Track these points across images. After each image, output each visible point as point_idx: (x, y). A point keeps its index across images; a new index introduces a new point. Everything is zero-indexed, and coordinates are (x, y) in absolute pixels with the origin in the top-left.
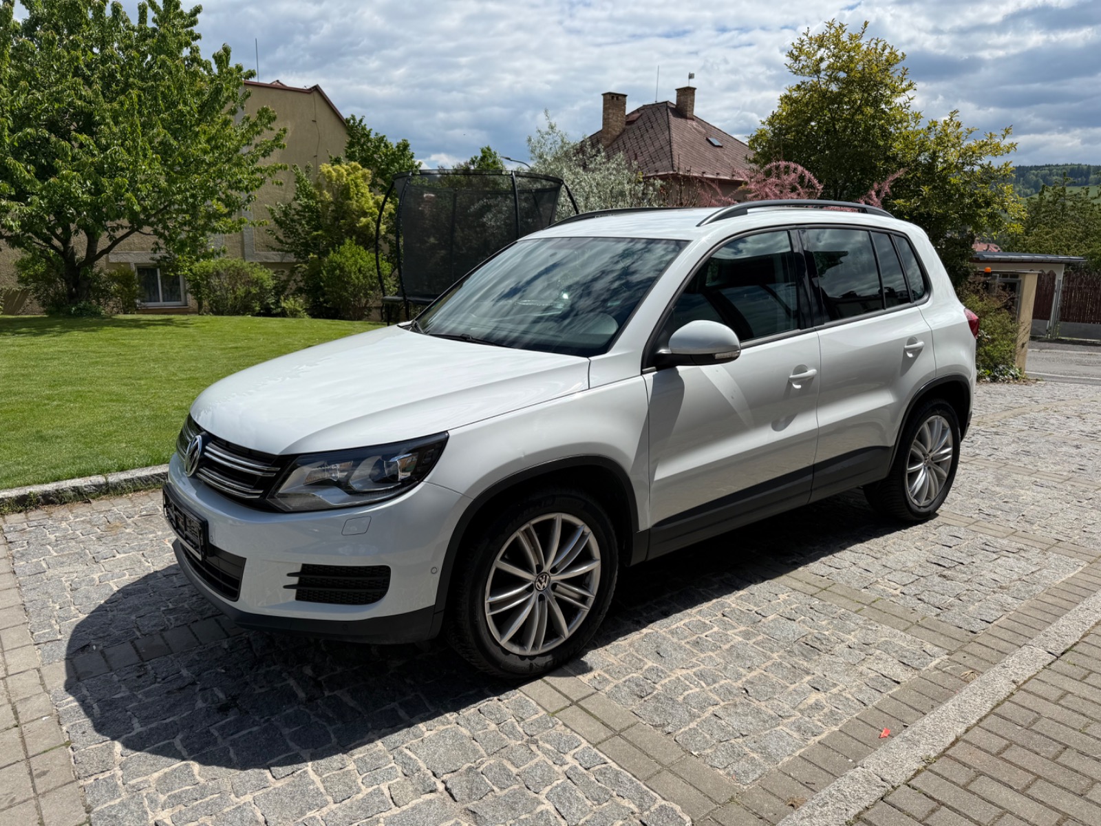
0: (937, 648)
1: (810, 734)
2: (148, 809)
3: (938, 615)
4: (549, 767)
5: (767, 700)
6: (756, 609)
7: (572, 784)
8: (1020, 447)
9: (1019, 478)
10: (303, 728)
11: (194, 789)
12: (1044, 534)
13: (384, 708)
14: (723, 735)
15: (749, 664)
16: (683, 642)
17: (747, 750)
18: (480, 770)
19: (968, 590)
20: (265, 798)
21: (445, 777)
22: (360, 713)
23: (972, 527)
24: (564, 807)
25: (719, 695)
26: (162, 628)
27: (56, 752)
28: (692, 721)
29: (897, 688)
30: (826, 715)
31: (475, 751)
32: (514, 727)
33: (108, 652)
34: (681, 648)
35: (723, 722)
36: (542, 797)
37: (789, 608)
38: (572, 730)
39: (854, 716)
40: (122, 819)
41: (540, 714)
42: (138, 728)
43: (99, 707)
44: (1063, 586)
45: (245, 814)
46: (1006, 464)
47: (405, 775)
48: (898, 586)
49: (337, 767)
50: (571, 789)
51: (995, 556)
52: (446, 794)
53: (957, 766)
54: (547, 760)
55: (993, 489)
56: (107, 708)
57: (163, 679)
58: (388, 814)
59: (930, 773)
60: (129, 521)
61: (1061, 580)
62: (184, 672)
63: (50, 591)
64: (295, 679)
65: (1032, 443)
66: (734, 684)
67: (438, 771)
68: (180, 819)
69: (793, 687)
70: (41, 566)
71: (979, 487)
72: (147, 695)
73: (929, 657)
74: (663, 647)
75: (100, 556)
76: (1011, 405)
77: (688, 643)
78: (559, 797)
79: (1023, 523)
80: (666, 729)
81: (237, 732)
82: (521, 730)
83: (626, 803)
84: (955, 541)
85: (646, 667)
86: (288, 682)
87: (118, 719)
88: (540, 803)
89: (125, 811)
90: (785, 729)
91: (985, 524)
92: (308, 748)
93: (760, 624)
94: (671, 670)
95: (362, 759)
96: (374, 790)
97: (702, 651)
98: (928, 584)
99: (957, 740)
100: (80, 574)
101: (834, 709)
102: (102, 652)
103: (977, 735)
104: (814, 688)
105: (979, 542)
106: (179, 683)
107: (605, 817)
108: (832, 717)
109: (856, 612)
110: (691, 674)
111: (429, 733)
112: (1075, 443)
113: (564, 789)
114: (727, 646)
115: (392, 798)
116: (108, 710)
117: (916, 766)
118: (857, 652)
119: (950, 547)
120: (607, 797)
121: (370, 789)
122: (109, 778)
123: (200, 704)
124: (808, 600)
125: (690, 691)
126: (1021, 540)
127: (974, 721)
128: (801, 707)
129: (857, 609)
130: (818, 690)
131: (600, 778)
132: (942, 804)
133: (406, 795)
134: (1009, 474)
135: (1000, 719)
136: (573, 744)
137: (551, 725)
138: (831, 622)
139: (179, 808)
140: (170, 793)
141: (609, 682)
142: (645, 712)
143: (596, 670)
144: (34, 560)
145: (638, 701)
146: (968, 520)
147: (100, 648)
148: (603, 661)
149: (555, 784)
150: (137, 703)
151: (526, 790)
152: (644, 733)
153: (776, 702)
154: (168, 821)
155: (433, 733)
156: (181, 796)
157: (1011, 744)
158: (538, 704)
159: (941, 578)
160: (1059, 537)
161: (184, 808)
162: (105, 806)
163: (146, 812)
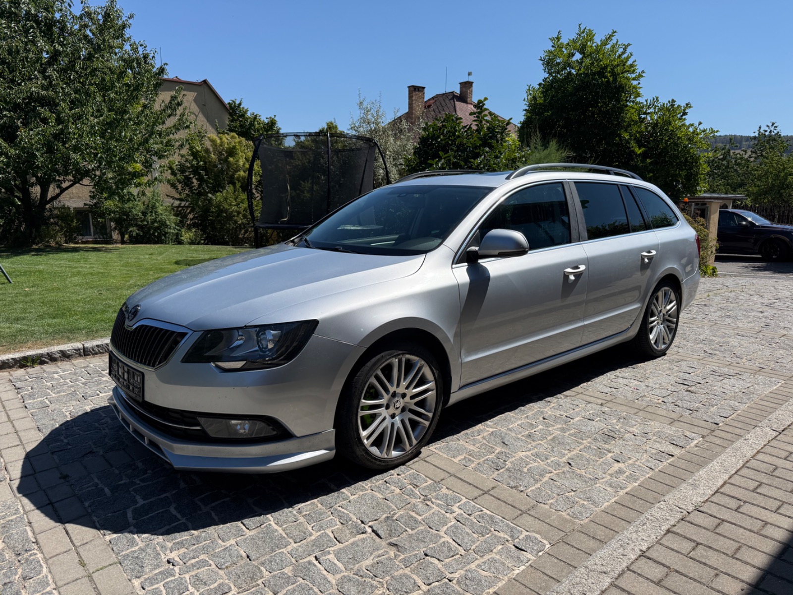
0: (694, 434)
1: (619, 488)
2: (160, 552)
3: (690, 414)
4: (444, 515)
5: (585, 469)
6: (565, 414)
7: (461, 525)
8: (724, 313)
9: (727, 331)
11: (192, 538)
12: (751, 364)
14: (560, 491)
15: (568, 447)
16: (519, 436)
17: (578, 499)
19: (707, 399)
20: (245, 542)
21: (370, 524)
23: (701, 361)
24: (459, 539)
25: (552, 467)
28: (535, 483)
29: (672, 459)
30: (627, 476)
31: (389, 507)
32: (412, 491)
34: (519, 439)
35: (558, 483)
36: (442, 533)
37: (588, 413)
38: (454, 491)
39: (648, 476)
40: (143, 559)
41: (429, 483)
42: (141, 502)
43: (110, 490)
44: (771, 395)
45: (232, 552)
46: (716, 324)
47: (342, 524)
48: (659, 398)
49: (292, 521)
50: (461, 527)
51: (721, 378)
52: (373, 534)
53: (729, 498)
54: (440, 510)
55: (711, 338)
56: (115, 490)
58: (335, 548)
59: (712, 503)
61: (768, 391)
63: (55, 417)
65: (731, 310)
66: (561, 460)
67: (365, 520)
68: (185, 557)
69: (601, 460)
70: (45, 402)
71: (702, 337)
72: (143, 481)
73: (689, 440)
74: (506, 439)
75: (88, 395)
77: (523, 436)
78: (453, 533)
79: (736, 358)
80: (519, 488)
81: (215, 502)
82: (418, 493)
83: (502, 535)
84: (691, 370)
85: (497, 452)
87: (125, 497)
88: (441, 537)
89: (144, 554)
90: (601, 486)
91: (710, 360)
93: (570, 423)
94: (515, 453)
95: (309, 515)
97: (534, 441)
98: (679, 396)
101: (632, 473)
102: (103, 456)
103: (737, 480)
104: (616, 461)
105: (708, 371)
107: (488, 543)
109: (634, 414)
110: (530, 455)
111: (353, 497)
112: (760, 310)
113: (456, 528)
114: (551, 437)
115: (336, 538)
116: (117, 492)
117: (701, 500)
118: (641, 438)
120: (488, 531)
121: (319, 533)
124: (598, 408)
125: (530, 465)
126: (736, 368)
127: (733, 472)
128: (609, 472)
130: (618, 461)
131: (480, 520)
132: (723, 520)
133: (345, 536)
134: (719, 329)
135: (750, 470)
136: (457, 500)
137: (438, 489)
138: (618, 421)
139: (183, 550)
140: (174, 541)
141: (474, 461)
142: (502, 479)
143: (462, 454)
144: (38, 399)
145: (496, 473)
146: (698, 357)
147: (101, 453)
148: (466, 449)
149: (449, 525)
150: (137, 486)
151: (429, 529)
152: (504, 491)
153: (591, 470)
154: (177, 559)
155: (356, 496)
156: (182, 543)
157: (761, 484)
158: (426, 476)
159: (688, 392)
160: (761, 366)
161: (186, 550)
162: (128, 551)
163: (159, 554)
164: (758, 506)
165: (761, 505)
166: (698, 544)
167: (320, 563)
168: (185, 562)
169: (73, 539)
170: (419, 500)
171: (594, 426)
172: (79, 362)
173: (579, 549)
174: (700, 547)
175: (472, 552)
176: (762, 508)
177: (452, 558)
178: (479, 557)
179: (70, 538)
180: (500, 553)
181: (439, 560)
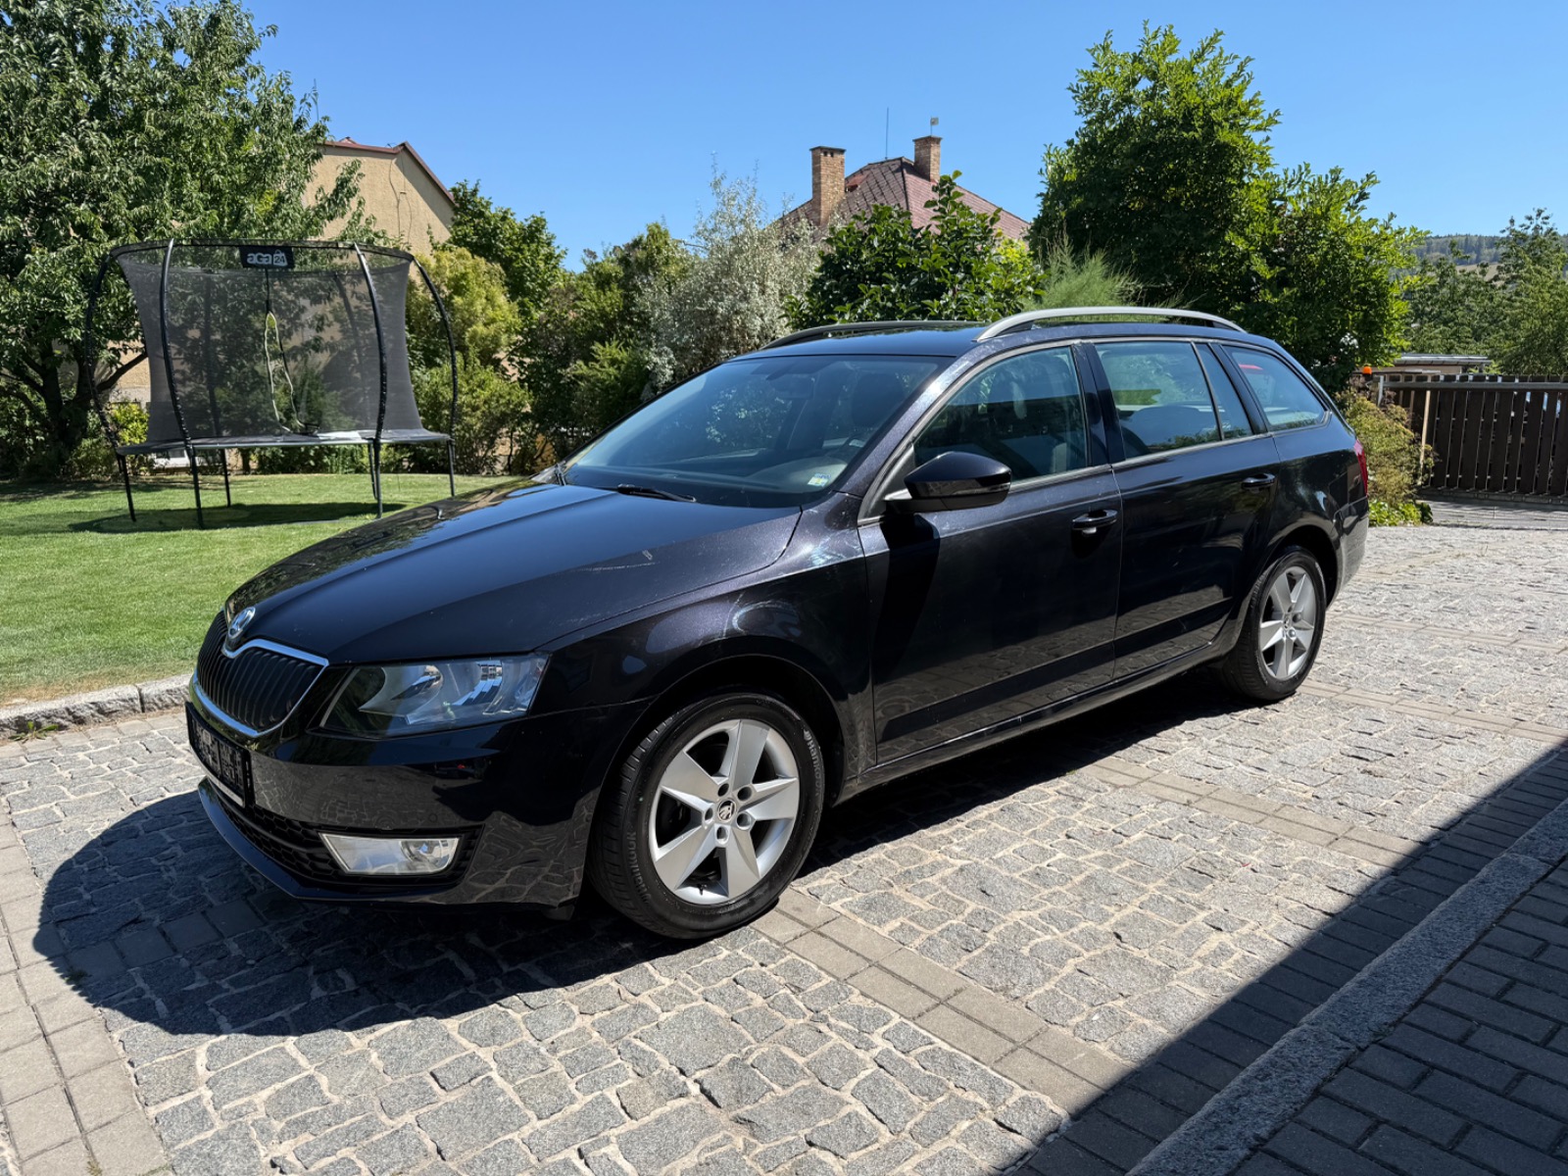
0: (1377, 867)
1: (1219, 989)
2: (258, 1143)
3: (1369, 823)
4: (851, 1053)
5: (1150, 946)
6: (1113, 827)
7: (887, 1075)
8: (1443, 602)
9: (1448, 641)
11: (325, 1111)
15: (1116, 899)
16: (1016, 876)
17: (1133, 1016)
18: (749, 1062)
20: (434, 1118)
21: (698, 1075)
24: (881, 1106)
25: (1080, 943)
26: (246, 891)
27: (104, 1071)
28: (1046, 980)
29: (1331, 923)
31: (739, 1038)
32: (790, 1001)
33: (169, 928)
34: (1015, 882)
35: (1091, 978)
36: (846, 1095)
38: (875, 1001)
39: (1278, 962)
40: (220, 1158)
41: (824, 982)
42: (227, 1030)
43: (166, 1004)
46: (1425, 625)
48: (1308, 788)
49: (536, 1070)
51: (1435, 743)
52: (703, 1097)
53: (1445, 1015)
54: (844, 1042)
55: (1415, 658)
56: (178, 1004)
57: (258, 961)
58: (622, 1130)
59: (1410, 1027)
62: (288, 950)
64: (456, 951)
65: (1457, 597)
66: (1100, 928)
68: (309, 1155)
69: (1184, 926)
70: (54, 814)
71: (1397, 656)
72: (235, 983)
73: (1368, 880)
74: (988, 883)
75: (141, 797)
77: (1024, 875)
78: (869, 1092)
80: (1012, 993)
82: (801, 1005)
83: (969, 1096)
84: (1376, 727)
85: (969, 910)
86: (445, 956)
87: (195, 1020)
88: (844, 1103)
89: (223, 1147)
90: (1182, 984)
91: (1414, 703)
92: (488, 1045)
93: (1122, 846)
94: (1006, 913)
95: (572, 1056)
96: (597, 1098)
97: (1046, 886)
98: (1348, 782)
101: (1247, 954)
102: (160, 928)
103: (1463, 973)
104: (1214, 927)
106: (283, 965)
107: (942, 1116)
108: (1247, 964)
109: (1256, 825)
110: (1036, 916)
111: (666, 1015)
112: (1517, 595)
113: (877, 1082)
114: (1081, 878)
115: (624, 1108)
116: (180, 1008)
117: (1387, 1019)
119: (1370, 734)
120: (942, 1089)
121: (589, 1098)
122: (193, 1101)
123: (317, 992)
125: (1037, 940)
126: (1465, 721)
127: (1456, 956)
128: (1200, 953)
129: (1256, 820)
131: (926, 1064)
132: (1434, 1067)
133: (644, 1103)
134: (1432, 637)
135: (1492, 951)
136: (879, 1019)
137: (843, 995)
138: (1222, 840)
139: (306, 1138)
140: (288, 1118)
141: (920, 933)
142: (976, 971)
143: (895, 918)
144: (41, 807)
145: (966, 957)
146: (1388, 699)
147: (157, 922)
148: (906, 904)
149: (863, 1075)
150: (223, 996)
151: (820, 1085)
152: (979, 998)
153: (1163, 948)
154: (291, 1158)
155: (673, 1013)
156: (304, 1121)
157: (1513, 982)
158: (820, 968)
159: (1367, 775)
160: (1517, 715)
161: (312, 1138)
162: (193, 1141)
163: (255, 1148)
164: (1508, 1033)
165: (1515, 1030)
166: (1379, 1122)
167: (587, 1164)
168: (307, 1165)
169: (82, 1113)
170: (801, 1021)
171: (1171, 852)
172: (132, 725)
173: (1131, 1128)
174: (1382, 1128)
175: (908, 1136)
176: (1516, 1036)
177: (864, 1151)
178: (920, 1147)
179: (75, 1113)
180: (965, 1138)
181: (836, 1155)
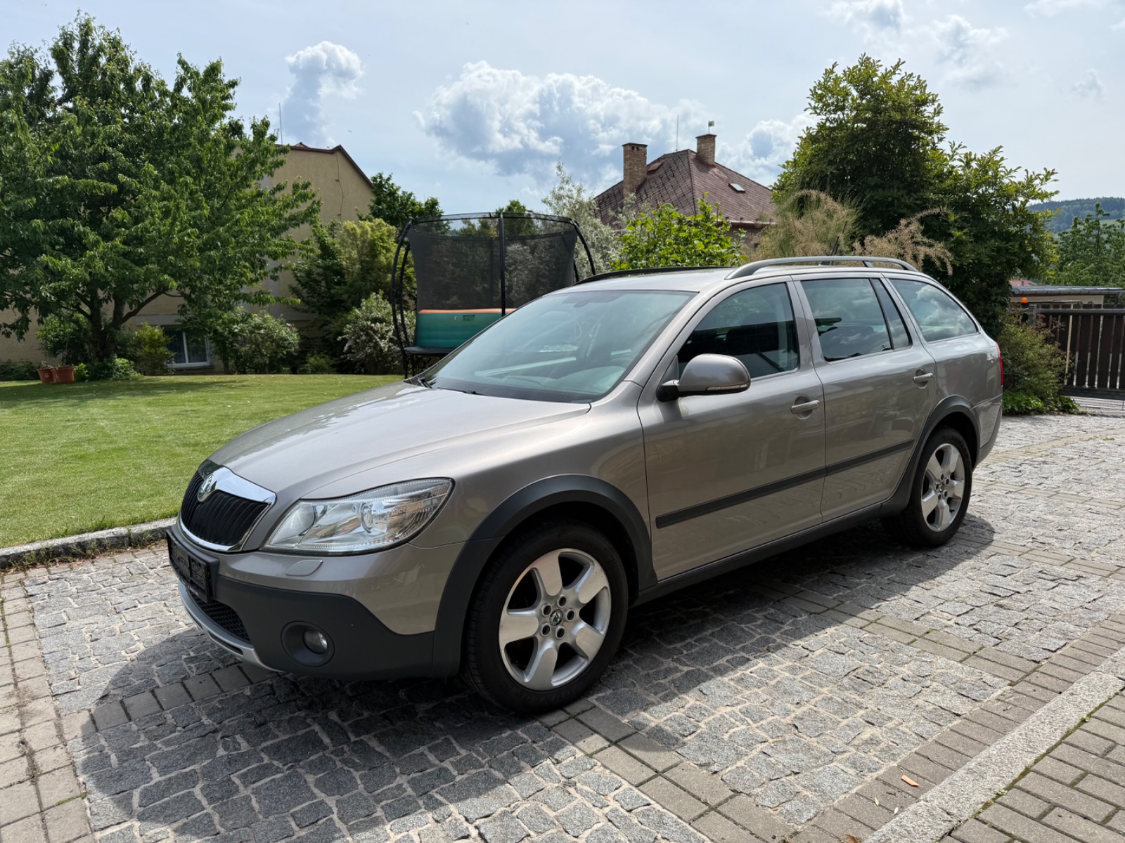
0: (997, 679)
1: (866, 770)
3: (996, 645)
4: (589, 810)
5: (818, 736)
6: (802, 644)
7: (614, 827)
9: (1072, 505)
10: (328, 774)
12: (1104, 560)
13: (413, 752)
14: (773, 773)
15: (797, 700)
16: (726, 679)
17: (799, 788)
18: (515, 814)
19: (1026, 619)
21: (477, 822)
22: (388, 758)
23: (1026, 556)
25: (766, 732)
26: (183, 676)
27: (70, 805)
28: (738, 759)
29: (958, 721)
30: (882, 750)
31: (510, 795)
32: (549, 770)
33: (128, 702)
35: (772, 759)
37: (837, 641)
39: (914, 751)
42: (156, 777)
43: (118, 757)
47: (437, 821)
48: (950, 617)
49: (364, 814)
50: (612, 832)
51: (1053, 584)
52: (479, 839)
53: (1029, 797)
54: (585, 802)
55: (1046, 517)
56: (125, 758)
57: (184, 728)
59: (1000, 806)
60: (152, 572)
62: (205, 721)
63: (70, 642)
64: (320, 724)
65: (1084, 471)
66: (782, 720)
67: (471, 816)
69: (845, 722)
70: (62, 618)
71: (1032, 515)
73: (989, 688)
75: (122, 607)
76: (1058, 435)
77: (732, 679)
78: (600, 841)
79: (1081, 551)
80: (712, 768)
81: (261, 780)
82: (558, 773)
84: (1009, 570)
85: (688, 705)
86: (312, 728)
87: (136, 769)
90: (839, 765)
91: (1041, 553)
92: (333, 795)
93: (807, 659)
94: (715, 708)
95: (389, 805)
96: (404, 837)
97: (747, 687)
98: (983, 613)
99: (1027, 770)
100: (101, 625)
101: (890, 743)
102: (122, 702)
103: (1048, 765)
104: (868, 722)
105: (1035, 570)
106: (200, 731)
108: (889, 753)
109: (908, 644)
110: (737, 711)
113: (605, 833)
114: (773, 682)
116: (126, 761)
117: (984, 799)
118: (912, 685)
119: (1005, 576)
122: (126, 829)
123: (221, 752)
124: (856, 633)
125: (736, 729)
126: (1079, 568)
127: (1043, 751)
128: (856, 742)
129: (910, 640)
130: (873, 724)
131: (643, 820)
134: (1061, 502)
135: (1072, 748)
136: (613, 785)
137: (589, 767)
138: (882, 654)
142: (688, 751)
144: (54, 613)
145: (682, 741)
146: (1022, 549)
147: (120, 697)
148: (643, 700)
149: (596, 827)
150: (157, 752)
151: (564, 834)
152: (688, 772)
153: (828, 738)
155: (465, 776)
158: (575, 746)
159: (998, 608)
164: (1075, 813)
165: (1081, 811)
171: (843, 664)
172: (121, 556)
